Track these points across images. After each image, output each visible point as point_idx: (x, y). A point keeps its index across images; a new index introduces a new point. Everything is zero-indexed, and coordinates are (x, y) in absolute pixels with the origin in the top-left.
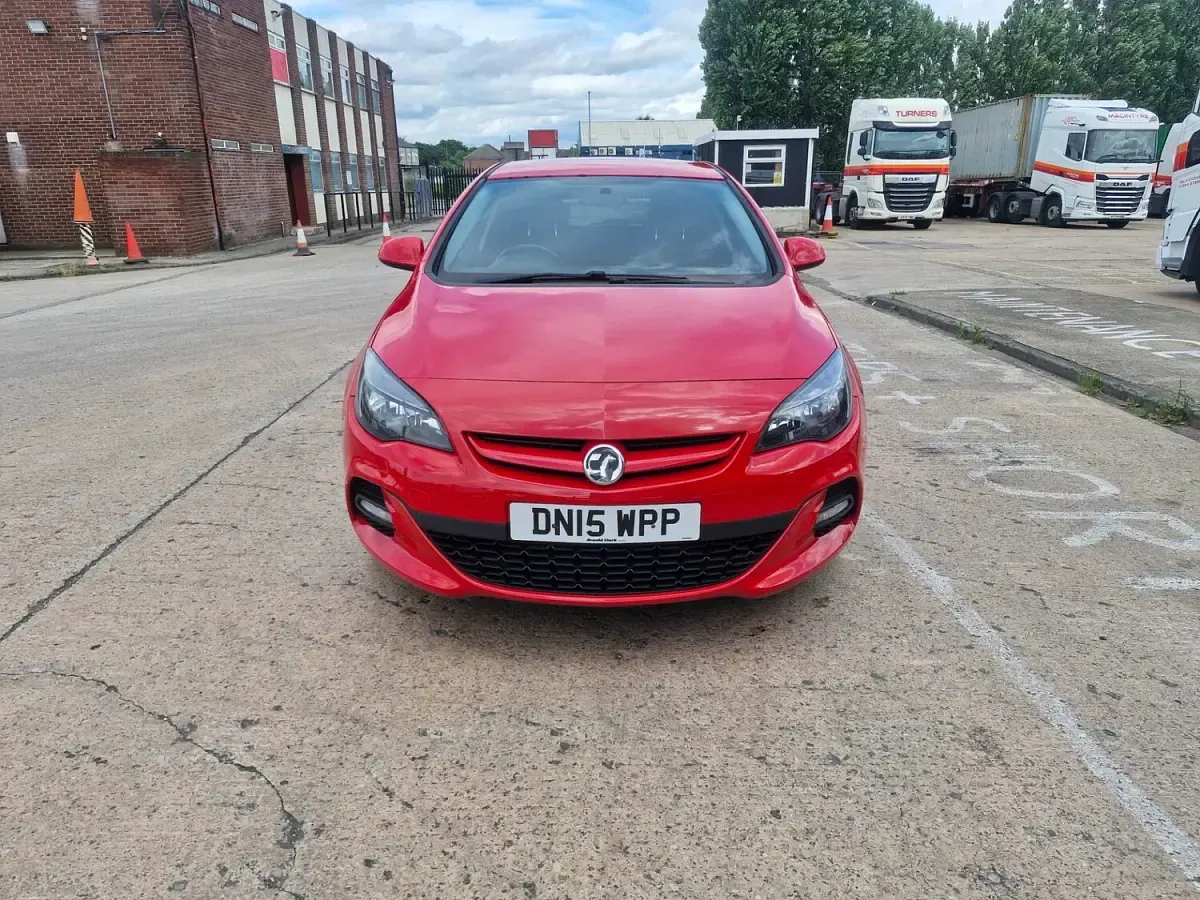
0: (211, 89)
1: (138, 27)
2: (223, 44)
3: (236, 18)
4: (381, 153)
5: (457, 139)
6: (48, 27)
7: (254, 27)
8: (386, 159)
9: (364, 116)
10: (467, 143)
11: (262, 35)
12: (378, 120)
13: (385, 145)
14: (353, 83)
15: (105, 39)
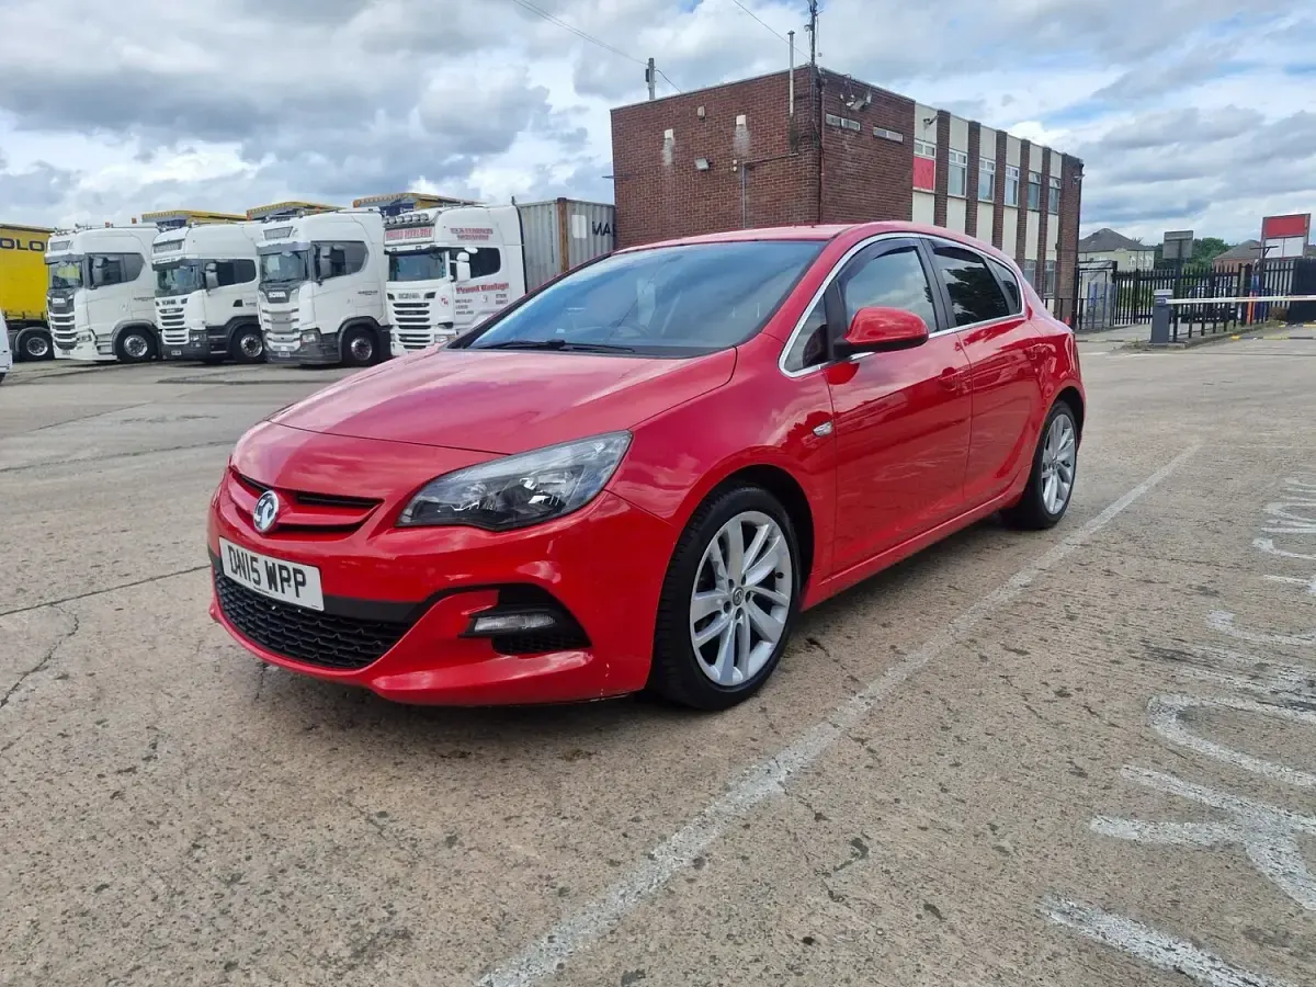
0: (834, 202)
1: (778, 153)
2: (856, 159)
3: (877, 131)
4: (1051, 256)
5: (1216, 237)
6: (710, 164)
7: (900, 138)
8: (1058, 264)
9: (1033, 219)
10: (1228, 240)
11: (908, 144)
12: (1053, 221)
13: (1058, 247)
14: (1023, 183)
15: (750, 167)
